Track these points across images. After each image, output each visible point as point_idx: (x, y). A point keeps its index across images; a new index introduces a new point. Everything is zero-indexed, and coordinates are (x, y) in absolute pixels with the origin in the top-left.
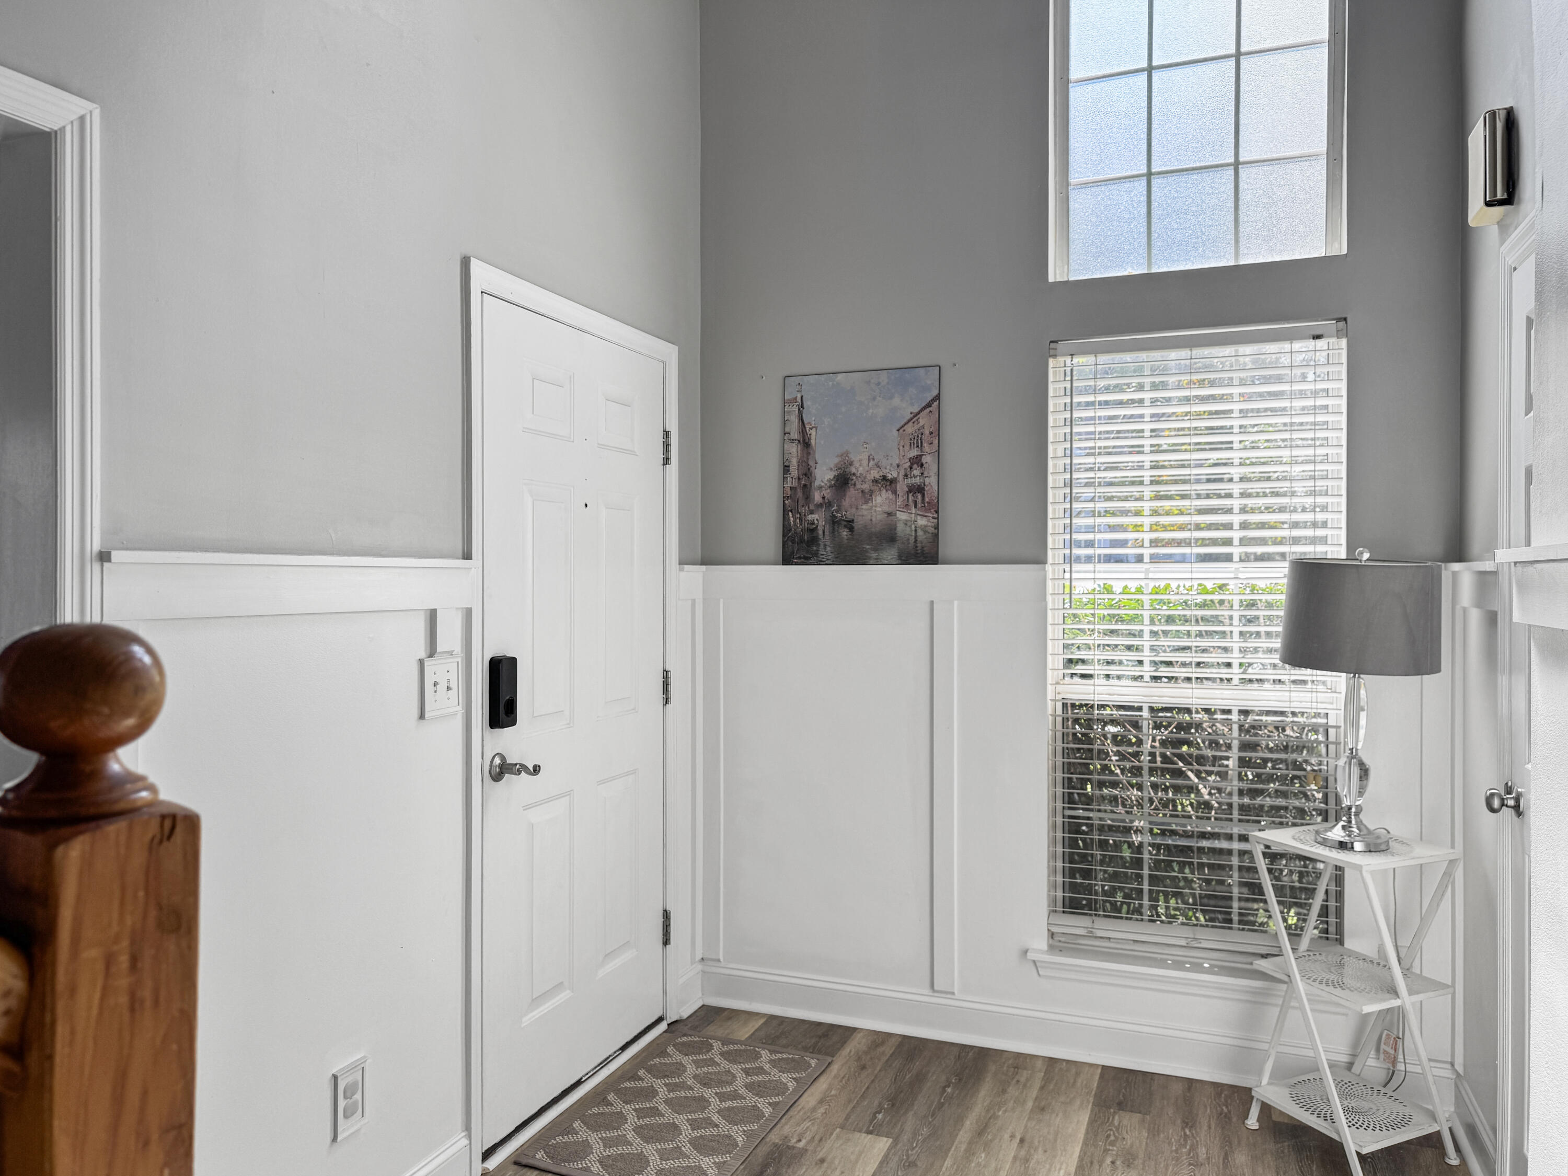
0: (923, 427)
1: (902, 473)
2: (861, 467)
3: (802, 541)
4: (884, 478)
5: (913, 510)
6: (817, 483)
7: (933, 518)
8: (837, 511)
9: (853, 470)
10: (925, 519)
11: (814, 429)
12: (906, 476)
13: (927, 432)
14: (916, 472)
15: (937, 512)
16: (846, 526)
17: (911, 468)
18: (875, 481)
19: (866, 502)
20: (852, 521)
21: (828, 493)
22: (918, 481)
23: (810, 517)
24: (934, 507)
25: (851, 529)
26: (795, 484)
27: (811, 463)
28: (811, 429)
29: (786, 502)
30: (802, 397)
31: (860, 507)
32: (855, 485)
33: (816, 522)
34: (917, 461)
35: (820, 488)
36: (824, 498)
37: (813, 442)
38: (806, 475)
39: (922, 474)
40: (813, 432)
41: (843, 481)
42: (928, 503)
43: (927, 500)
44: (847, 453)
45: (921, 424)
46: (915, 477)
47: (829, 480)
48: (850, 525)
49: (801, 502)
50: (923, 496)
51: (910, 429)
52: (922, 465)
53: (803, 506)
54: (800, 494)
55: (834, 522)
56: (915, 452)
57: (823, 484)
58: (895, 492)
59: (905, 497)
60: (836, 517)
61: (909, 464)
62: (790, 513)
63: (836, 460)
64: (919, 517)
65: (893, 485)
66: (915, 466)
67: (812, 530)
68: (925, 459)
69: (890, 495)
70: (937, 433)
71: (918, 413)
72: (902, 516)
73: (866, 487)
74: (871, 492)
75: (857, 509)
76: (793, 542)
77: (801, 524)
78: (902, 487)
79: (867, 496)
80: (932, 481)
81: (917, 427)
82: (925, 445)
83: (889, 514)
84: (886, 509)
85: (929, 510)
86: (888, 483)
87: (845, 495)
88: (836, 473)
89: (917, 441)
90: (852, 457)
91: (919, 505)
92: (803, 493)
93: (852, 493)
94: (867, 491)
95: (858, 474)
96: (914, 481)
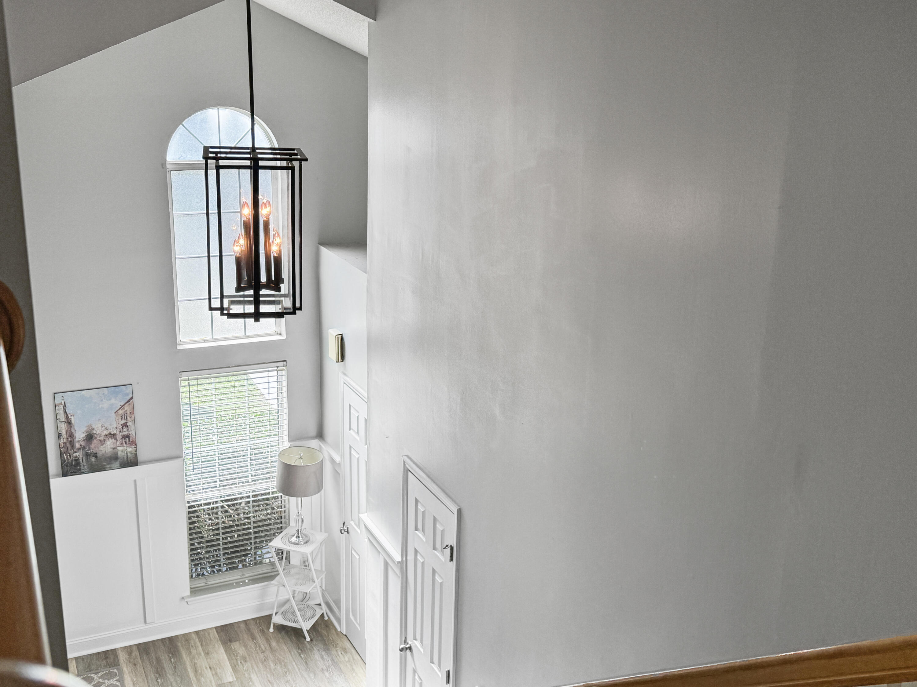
0: (127, 411)
1: (118, 431)
2: (98, 430)
3: (72, 465)
4: (110, 434)
5: (125, 445)
6: (77, 440)
7: (135, 447)
8: (88, 450)
9: (95, 432)
10: (131, 448)
11: (73, 416)
12: (120, 432)
13: (128, 412)
14: (125, 429)
15: (136, 445)
16: (93, 456)
17: (122, 428)
18: (106, 436)
19: (103, 445)
20: (96, 454)
21: (83, 443)
22: (126, 433)
23: (75, 455)
24: (134, 443)
25: (96, 457)
26: (65, 441)
27: (73, 431)
28: (71, 416)
29: (62, 449)
30: (65, 402)
31: (99, 447)
32: (96, 438)
33: (78, 456)
34: (125, 425)
35: (79, 441)
36: (81, 445)
37: (73, 422)
38: (70, 436)
39: (128, 430)
40: (72, 417)
41: (90, 437)
42: (132, 442)
43: (131, 440)
44: (91, 425)
45: (126, 409)
46: (124, 431)
47: (83, 438)
48: (95, 455)
49: (69, 448)
50: (129, 439)
51: (121, 412)
52: (127, 426)
53: (71, 450)
54: (68, 445)
55: (87, 455)
56: (124, 421)
57: (80, 440)
58: (116, 439)
59: (121, 440)
60: (88, 453)
61: (121, 426)
62: (64, 454)
63: (86, 429)
64: (128, 448)
65: (115, 436)
66: (124, 427)
67: (77, 460)
68: (128, 424)
69: (114, 440)
70: (132, 413)
71: (124, 405)
72: (120, 448)
73: (102, 438)
74: (104, 440)
75: (98, 448)
76: (67, 466)
77: (70, 458)
78: (119, 436)
79: (102, 442)
80: (132, 433)
81: (124, 411)
82: (128, 418)
83: (114, 448)
84: (112, 446)
85: (132, 444)
86: (112, 436)
87: (91, 443)
88: (86, 434)
89: (125, 417)
90: (93, 426)
91: (128, 443)
92: (70, 444)
93: (95, 442)
94: (102, 440)
95: (97, 434)
96: (124, 433)
